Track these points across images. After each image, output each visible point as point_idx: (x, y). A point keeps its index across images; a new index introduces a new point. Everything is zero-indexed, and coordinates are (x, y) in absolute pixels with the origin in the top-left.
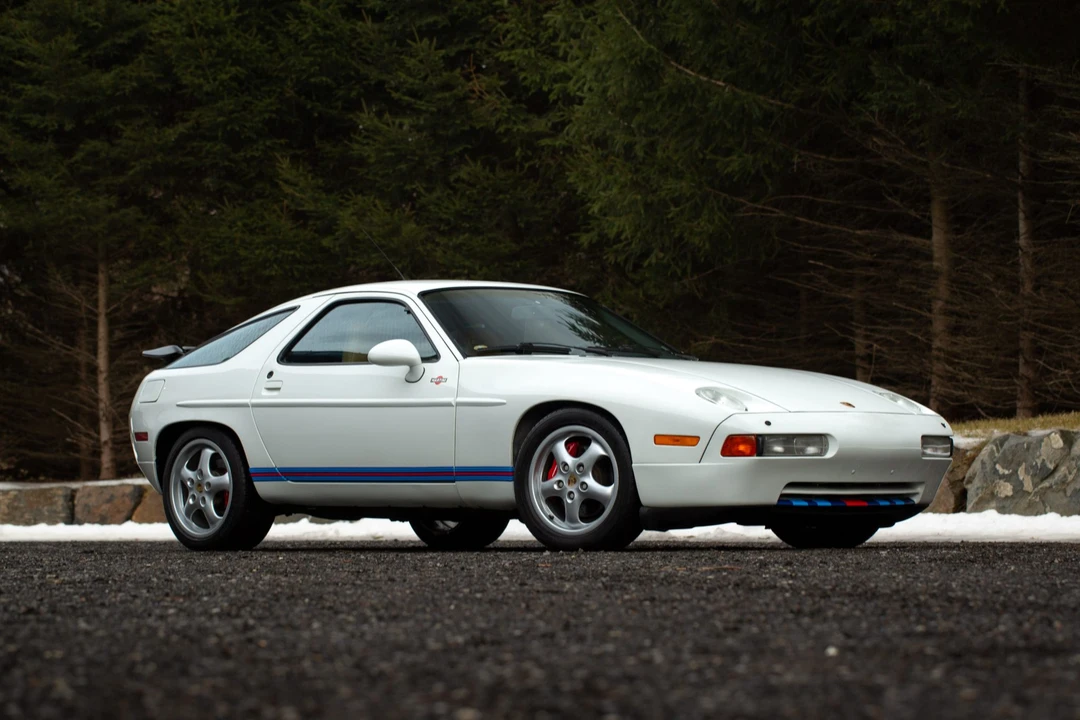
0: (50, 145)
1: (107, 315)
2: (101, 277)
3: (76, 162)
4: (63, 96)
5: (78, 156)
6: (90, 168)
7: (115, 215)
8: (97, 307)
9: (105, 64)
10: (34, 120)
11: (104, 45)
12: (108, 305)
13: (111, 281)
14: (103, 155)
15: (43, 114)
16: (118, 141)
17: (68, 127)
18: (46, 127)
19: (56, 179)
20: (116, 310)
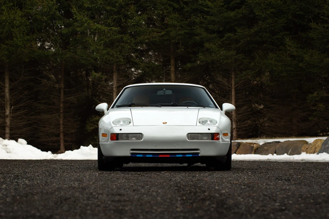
0: (215, 35)
1: (235, 88)
2: (233, 76)
3: (224, 40)
4: (219, 19)
5: (224, 38)
6: (228, 42)
7: (236, 57)
8: (232, 86)
9: (233, 9)
10: (211, 27)
11: (232, 3)
12: (235, 85)
13: (236, 78)
14: (232, 38)
15: (214, 25)
16: (236, 33)
17: (221, 29)
18: (214, 29)
19: (217, 46)
20: (237, 87)
